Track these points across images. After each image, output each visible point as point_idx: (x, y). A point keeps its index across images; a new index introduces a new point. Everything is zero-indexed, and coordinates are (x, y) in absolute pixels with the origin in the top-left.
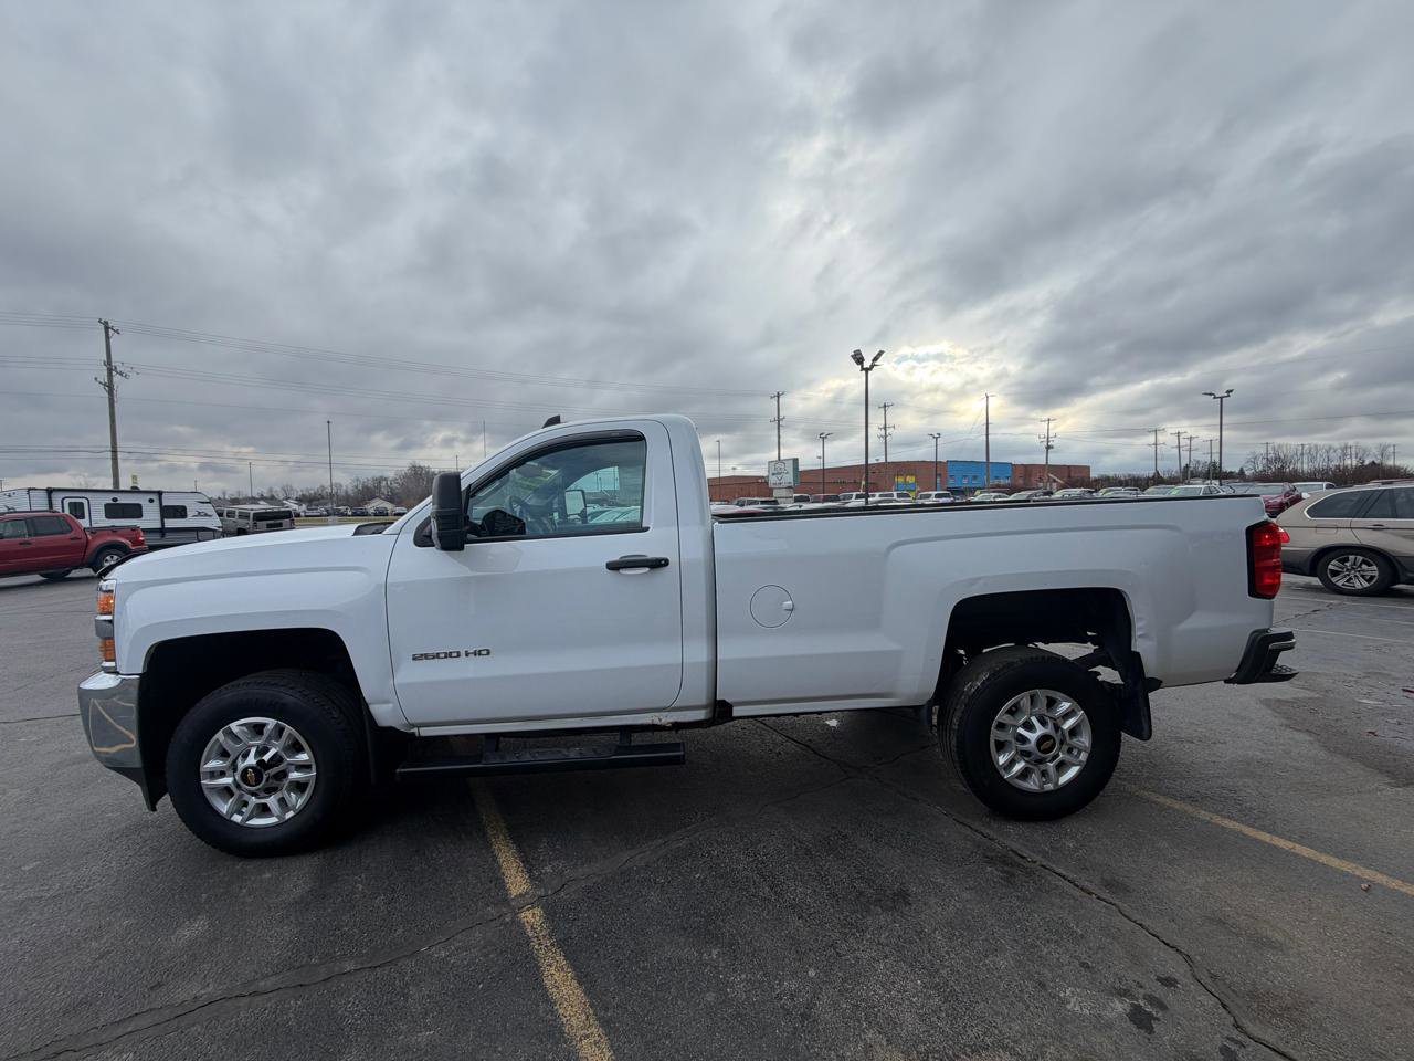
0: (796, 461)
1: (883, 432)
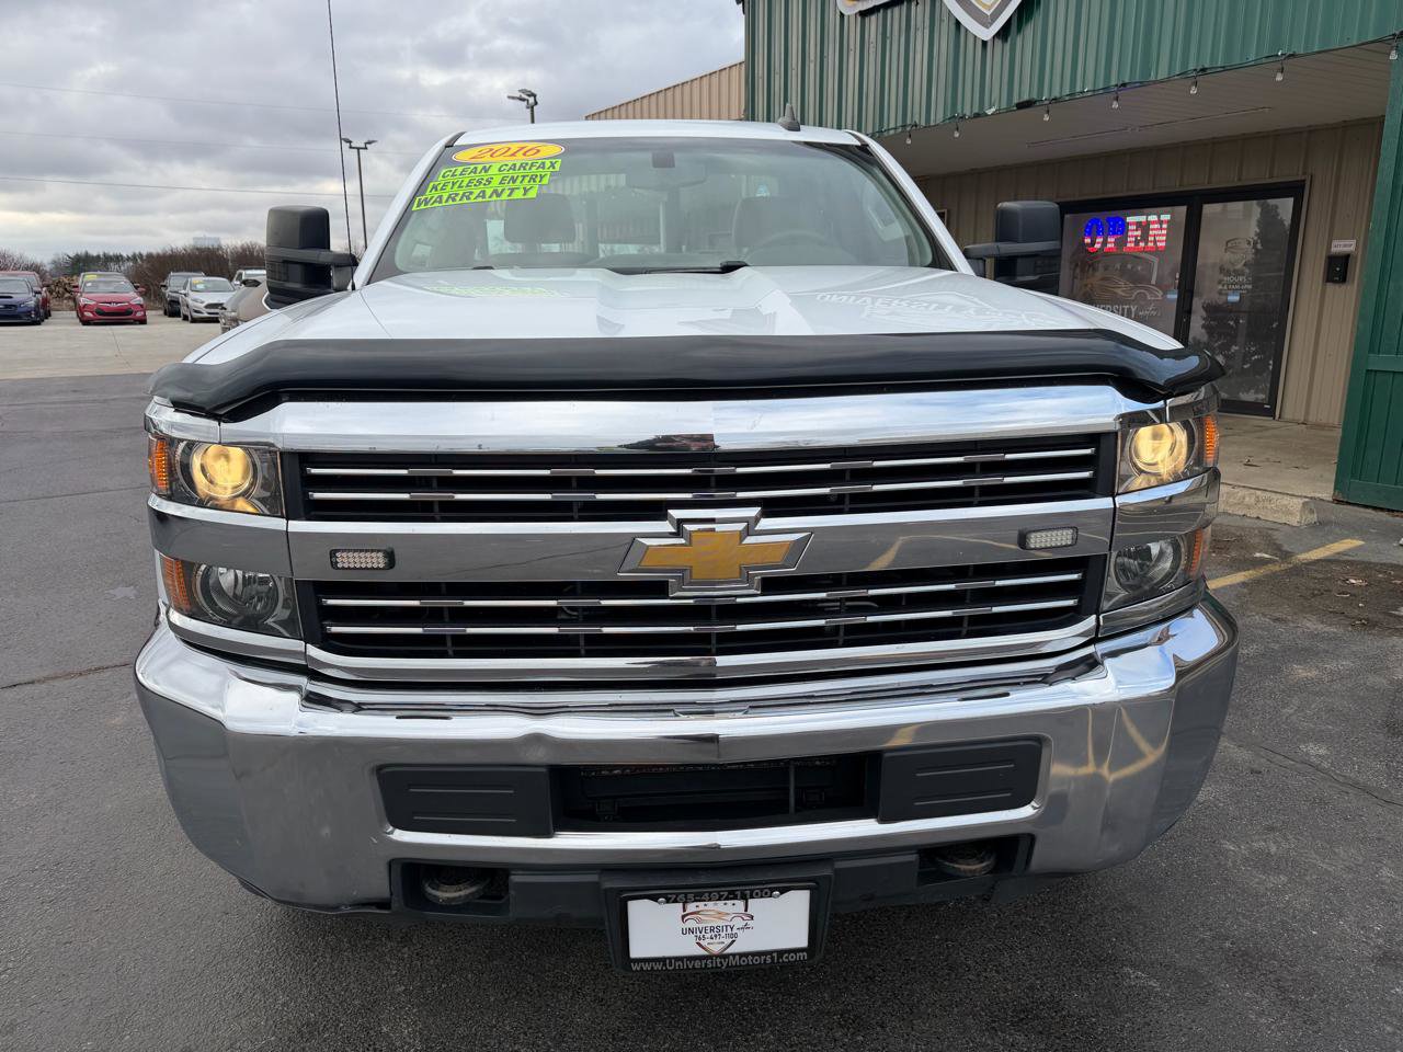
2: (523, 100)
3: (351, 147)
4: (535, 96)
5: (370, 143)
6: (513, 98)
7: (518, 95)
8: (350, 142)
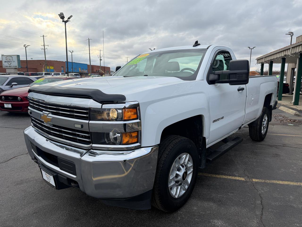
0: (18, 56)
1: (43, 47)
2: (290, 34)
3: (250, 49)
4: (293, 33)
5: (254, 47)
6: (287, 34)
7: (288, 33)
8: (250, 48)
